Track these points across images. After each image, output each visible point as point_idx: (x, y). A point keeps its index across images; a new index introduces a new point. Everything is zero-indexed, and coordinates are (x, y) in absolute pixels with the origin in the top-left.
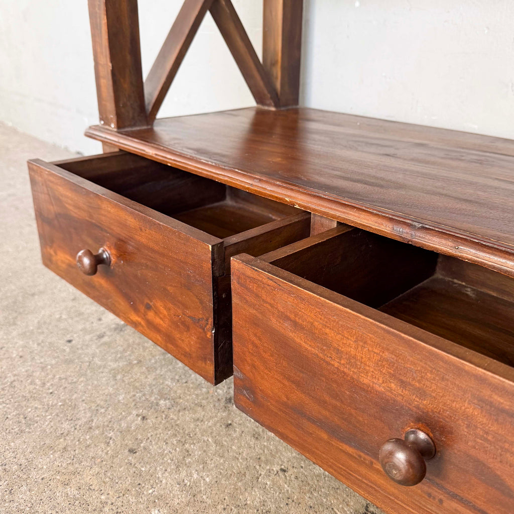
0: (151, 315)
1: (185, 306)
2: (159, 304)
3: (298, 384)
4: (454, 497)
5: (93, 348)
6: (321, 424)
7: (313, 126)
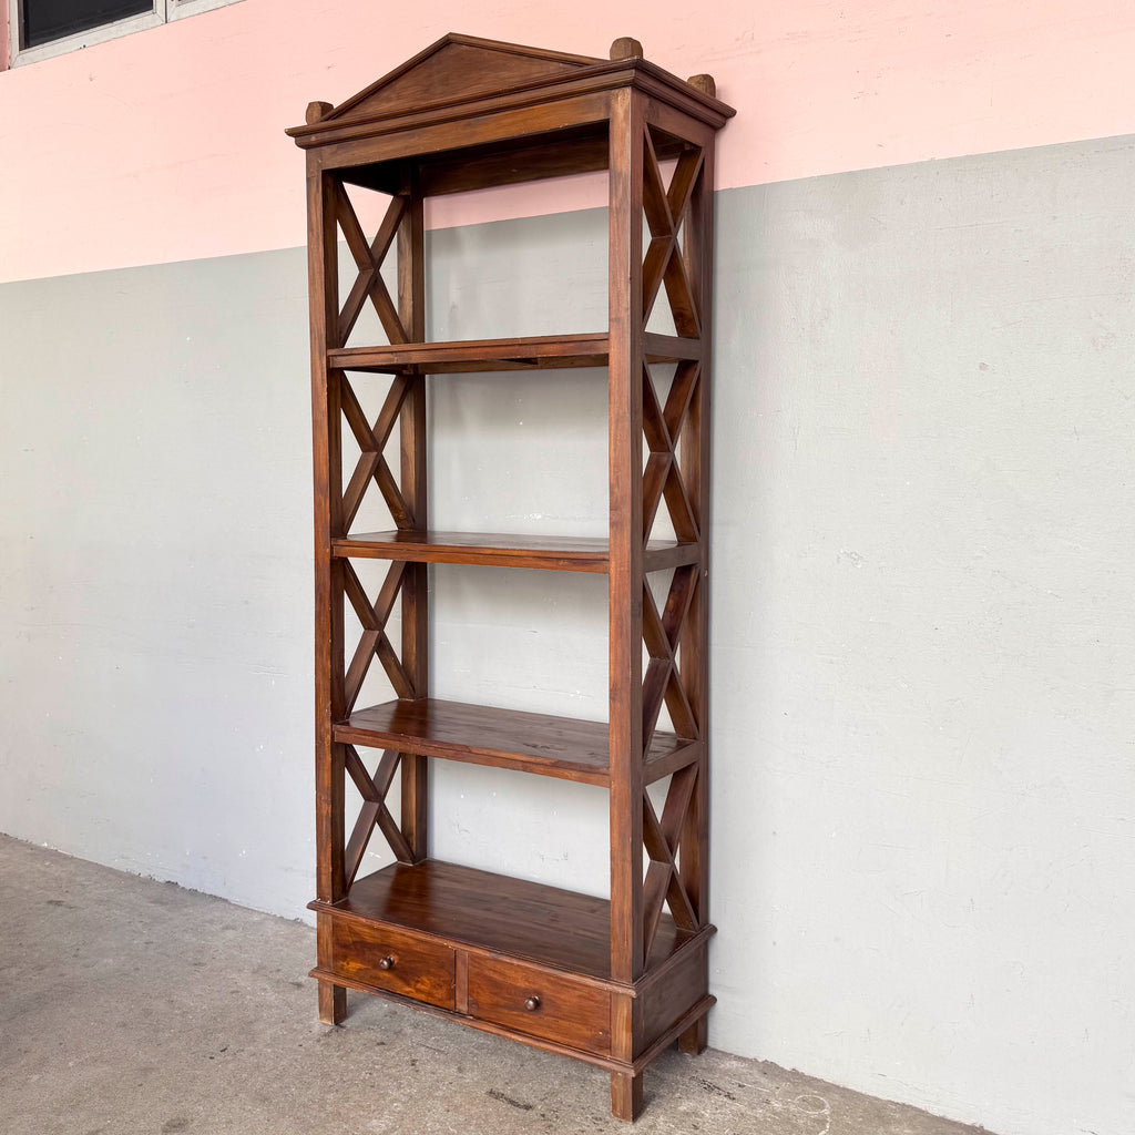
0: (419, 986)
1: (440, 976)
2: (425, 979)
3: (496, 994)
4: (547, 1015)
5: (318, 1048)
6: (504, 1007)
7: (439, 883)
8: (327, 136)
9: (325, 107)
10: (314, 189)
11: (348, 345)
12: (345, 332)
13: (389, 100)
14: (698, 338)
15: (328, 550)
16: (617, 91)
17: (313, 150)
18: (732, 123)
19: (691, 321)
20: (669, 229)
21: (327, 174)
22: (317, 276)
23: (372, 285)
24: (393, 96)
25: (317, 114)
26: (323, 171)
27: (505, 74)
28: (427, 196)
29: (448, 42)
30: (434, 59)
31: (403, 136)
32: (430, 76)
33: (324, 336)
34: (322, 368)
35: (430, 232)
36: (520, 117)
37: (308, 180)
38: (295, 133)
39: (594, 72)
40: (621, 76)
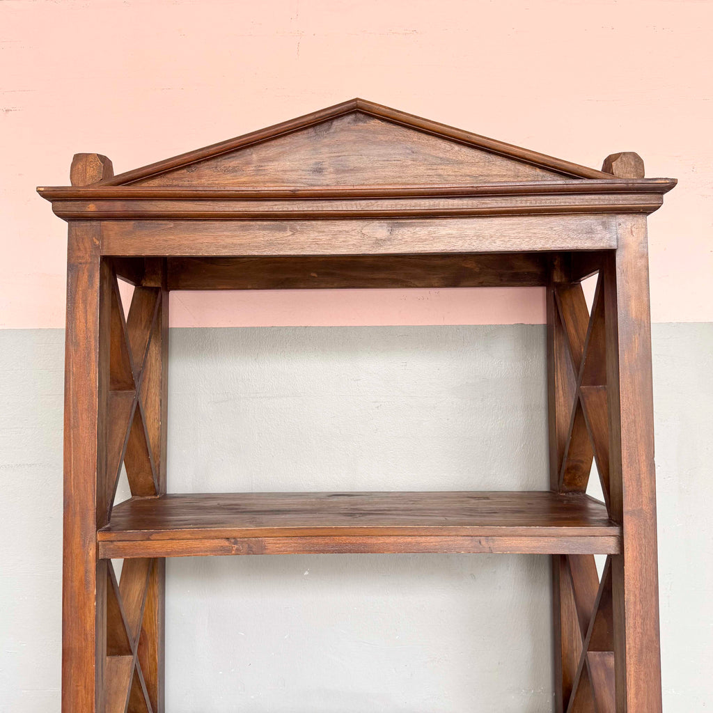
17: (81, 225)
26: (102, 257)
34: (86, 563)
38: (52, 195)
39: (613, 189)
40: (642, 200)
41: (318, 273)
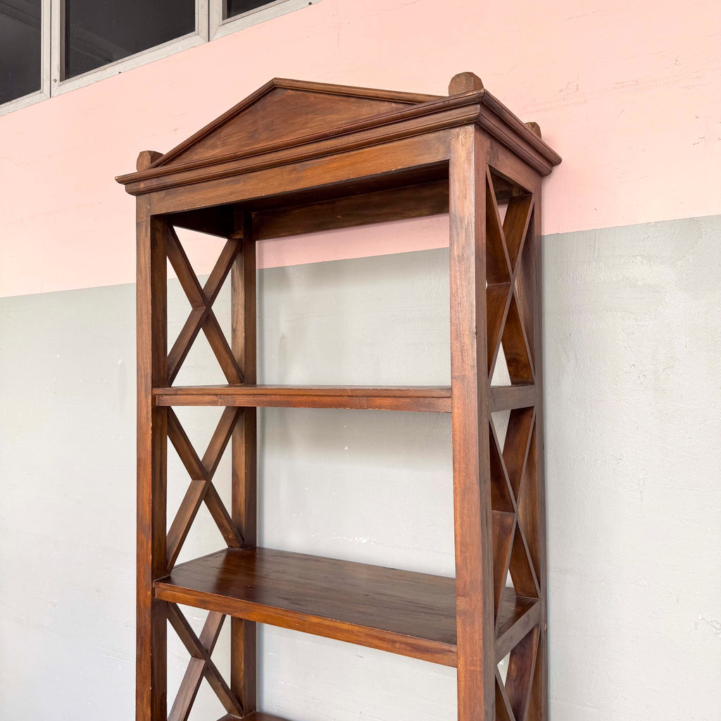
8: (154, 183)
9: (154, 156)
10: (143, 234)
11: (176, 383)
12: (173, 368)
13: (214, 147)
14: (533, 384)
15: (149, 593)
16: (457, 130)
17: (143, 197)
18: (557, 171)
19: (527, 366)
20: (509, 275)
21: (155, 219)
22: (145, 317)
23: (204, 320)
24: (219, 143)
25: (147, 162)
26: (152, 216)
27: (330, 117)
28: (258, 239)
29: (272, 88)
30: (258, 105)
31: (228, 182)
32: (255, 122)
33: (150, 376)
34: (148, 407)
35: (262, 271)
36: (347, 162)
37: (138, 224)
38: (125, 180)
39: (432, 110)
40: (463, 113)
41: (341, 215)
